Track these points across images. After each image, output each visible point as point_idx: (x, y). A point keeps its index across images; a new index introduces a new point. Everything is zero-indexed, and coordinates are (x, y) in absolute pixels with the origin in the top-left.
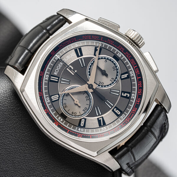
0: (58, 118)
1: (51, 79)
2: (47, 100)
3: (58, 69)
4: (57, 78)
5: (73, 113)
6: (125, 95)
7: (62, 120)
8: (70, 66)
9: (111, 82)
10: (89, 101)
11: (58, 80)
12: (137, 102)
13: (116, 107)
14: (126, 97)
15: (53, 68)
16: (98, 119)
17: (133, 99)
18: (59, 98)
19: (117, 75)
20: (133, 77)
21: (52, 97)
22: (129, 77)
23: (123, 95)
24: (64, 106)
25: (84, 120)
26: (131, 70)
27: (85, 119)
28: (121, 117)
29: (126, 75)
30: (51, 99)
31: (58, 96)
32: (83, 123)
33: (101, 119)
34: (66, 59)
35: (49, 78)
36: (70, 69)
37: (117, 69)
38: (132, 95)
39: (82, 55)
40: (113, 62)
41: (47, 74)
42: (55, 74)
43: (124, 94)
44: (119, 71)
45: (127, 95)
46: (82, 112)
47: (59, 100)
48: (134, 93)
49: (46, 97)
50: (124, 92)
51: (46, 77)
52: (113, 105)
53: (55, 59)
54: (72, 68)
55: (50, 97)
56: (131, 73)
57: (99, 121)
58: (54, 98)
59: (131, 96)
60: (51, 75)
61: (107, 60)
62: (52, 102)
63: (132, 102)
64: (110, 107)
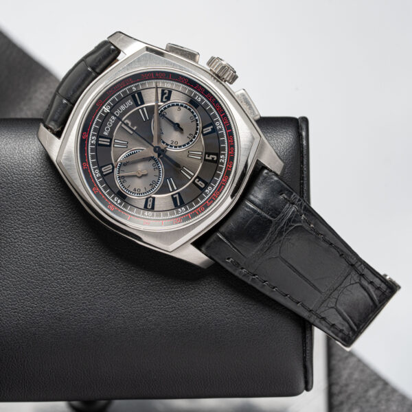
0: (113, 198)
1: (100, 142)
2: (96, 174)
3: (109, 127)
4: (109, 140)
5: (135, 190)
6: (210, 158)
7: (119, 201)
8: (126, 121)
9: (189, 140)
10: (157, 171)
11: (111, 142)
12: (228, 167)
13: (197, 177)
14: (212, 161)
15: (102, 125)
16: (172, 196)
17: (222, 164)
18: (113, 169)
19: (197, 129)
20: (221, 129)
21: (103, 169)
22: (214, 130)
23: (207, 158)
24: (122, 180)
25: (151, 199)
26: (218, 121)
27: (154, 199)
28: (207, 191)
29: (210, 129)
30: (101, 172)
31: (111, 167)
32: (150, 203)
33: (177, 196)
34: (120, 110)
35: (97, 141)
36: (127, 125)
37: (197, 120)
38: (221, 157)
39: (143, 103)
40: (189, 109)
41: (93, 135)
42: (106, 133)
43: (209, 156)
44: (200, 122)
45: (213, 158)
46: (149, 188)
47: (113, 172)
48: (224, 154)
49: (95, 169)
50: (209, 154)
51: (92, 140)
52: (193, 174)
53: (103, 112)
54: (130, 124)
55: (100, 168)
56: (217, 124)
57: (174, 199)
58: (106, 170)
59: (219, 158)
60: (99, 136)
61: (181, 108)
62: (103, 176)
63: (222, 168)
64: (190, 178)
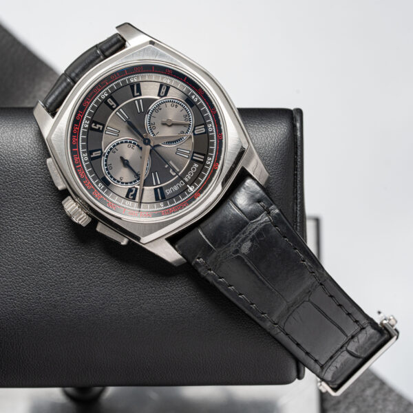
0: (199, 101)
1: (203, 157)
2: (212, 127)
3: (192, 171)
4: (194, 158)
5: (176, 106)
6: (98, 126)
7: (193, 97)
8: (174, 174)
9: (117, 147)
10: (152, 122)
11: (193, 156)
12: (81, 114)
13: (113, 109)
14: (96, 123)
15: (199, 174)
16: (140, 95)
17: (87, 119)
18: (194, 130)
19: (107, 157)
20: (83, 152)
21: (204, 131)
22: (90, 153)
23: (101, 127)
24: (187, 117)
25: (161, 95)
26: (85, 162)
27: (159, 95)
28: (106, 95)
29: (94, 155)
30: (206, 128)
31: (195, 131)
32: (163, 90)
33: (136, 94)
34: (179, 186)
35: (205, 159)
36: (174, 170)
37: (106, 165)
38: (87, 126)
39: (155, 190)
40: (111, 177)
41: (209, 165)
42: (196, 165)
43: (99, 128)
44: (103, 163)
45: (95, 125)
46: (162, 106)
47: (195, 127)
48: (84, 128)
49: (212, 132)
50: (98, 130)
51: (210, 161)
52: (118, 113)
53: (195, 187)
54: (171, 171)
55: (207, 132)
56: (87, 159)
57: (139, 90)
58: (201, 130)
59: (90, 125)
60: (203, 163)
61: (119, 179)
62: (205, 125)
63: (89, 115)
64: (121, 110)
